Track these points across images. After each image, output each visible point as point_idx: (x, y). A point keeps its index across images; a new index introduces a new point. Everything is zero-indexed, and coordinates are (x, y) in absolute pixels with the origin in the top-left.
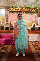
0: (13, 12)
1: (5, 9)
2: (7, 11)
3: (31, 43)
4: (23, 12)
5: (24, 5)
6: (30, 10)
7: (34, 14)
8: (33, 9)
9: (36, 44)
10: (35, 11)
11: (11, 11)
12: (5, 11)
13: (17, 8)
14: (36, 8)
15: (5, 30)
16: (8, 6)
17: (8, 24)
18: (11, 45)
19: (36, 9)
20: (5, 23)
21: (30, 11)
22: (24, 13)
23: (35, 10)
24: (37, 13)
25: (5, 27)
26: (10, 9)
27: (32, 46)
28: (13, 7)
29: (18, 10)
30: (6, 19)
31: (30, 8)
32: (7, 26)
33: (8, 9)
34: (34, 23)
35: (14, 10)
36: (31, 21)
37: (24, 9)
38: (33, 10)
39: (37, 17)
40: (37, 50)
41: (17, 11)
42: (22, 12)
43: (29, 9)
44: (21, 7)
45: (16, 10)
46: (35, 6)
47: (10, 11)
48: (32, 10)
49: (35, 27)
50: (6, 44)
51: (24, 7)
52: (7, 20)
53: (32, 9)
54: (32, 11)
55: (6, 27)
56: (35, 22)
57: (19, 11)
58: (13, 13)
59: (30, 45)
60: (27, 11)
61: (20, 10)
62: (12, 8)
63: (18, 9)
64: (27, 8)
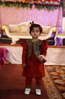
0: (7, 4)
7: (55, 11)
21: (47, 2)
22: (34, 6)
23: (58, 2)
24: (61, 8)
34: (54, 29)
36: (48, 26)
38: (53, 0)
39: (61, 16)
41: (17, 2)
42: (28, 3)
49: (55, 38)
56: (56, 27)
57: (22, 3)
58: (8, 6)
60: (39, 2)
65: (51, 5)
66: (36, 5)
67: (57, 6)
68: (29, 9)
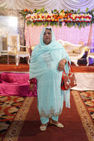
0: (36, 22)
1: (18, 16)
2: (22, 21)
3: (77, 93)
4: (61, 23)
5: (63, 5)
6: (76, 17)
8: (83, 15)
9: (88, 97)
10: (88, 20)
11: (31, 19)
12: (19, 20)
13: (46, 12)
14: (90, 13)
15: (17, 64)
16: (25, 8)
17: (24, 50)
18: (32, 98)
19: (91, 16)
20: (19, 49)
21: (78, 19)
22: (63, 24)
23: (90, 18)
25: (17, 57)
26: (29, 15)
27: (80, 100)
28: (36, 11)
29: (49, 19)
30: (21, 38)
31: (76, 13)
32: (23, 56)
33: (24, 15)
34: (86, 48)
35: (38, 17)
36: (79, 44)
37: (62, 14)
38: (84, 17)
40: (89, 109)
41: (46, 21)
42: (57, 21)
43: (74, 16)
44: (55, 10)
45: (43, 17)
46: (88, 9)
47: (30, 21)
48: (80, 18)
49: (87, 58)
50: (20, 95)
51: (62, 11)
52: (23, 41)
53: (80, 15)
54: (82, 19)
55: (21, 58)
56: (88, 45)
57: (51, 21)
58: (37, 25)
59: (75, 97)
60: (69, 19)
61: (52, 18)
62: (35, 14)
63: (49, 17)
64: (68, 14)
65: (82, 22)
66: (66, 22)
67: (88, 22)
68: (58, 27)
